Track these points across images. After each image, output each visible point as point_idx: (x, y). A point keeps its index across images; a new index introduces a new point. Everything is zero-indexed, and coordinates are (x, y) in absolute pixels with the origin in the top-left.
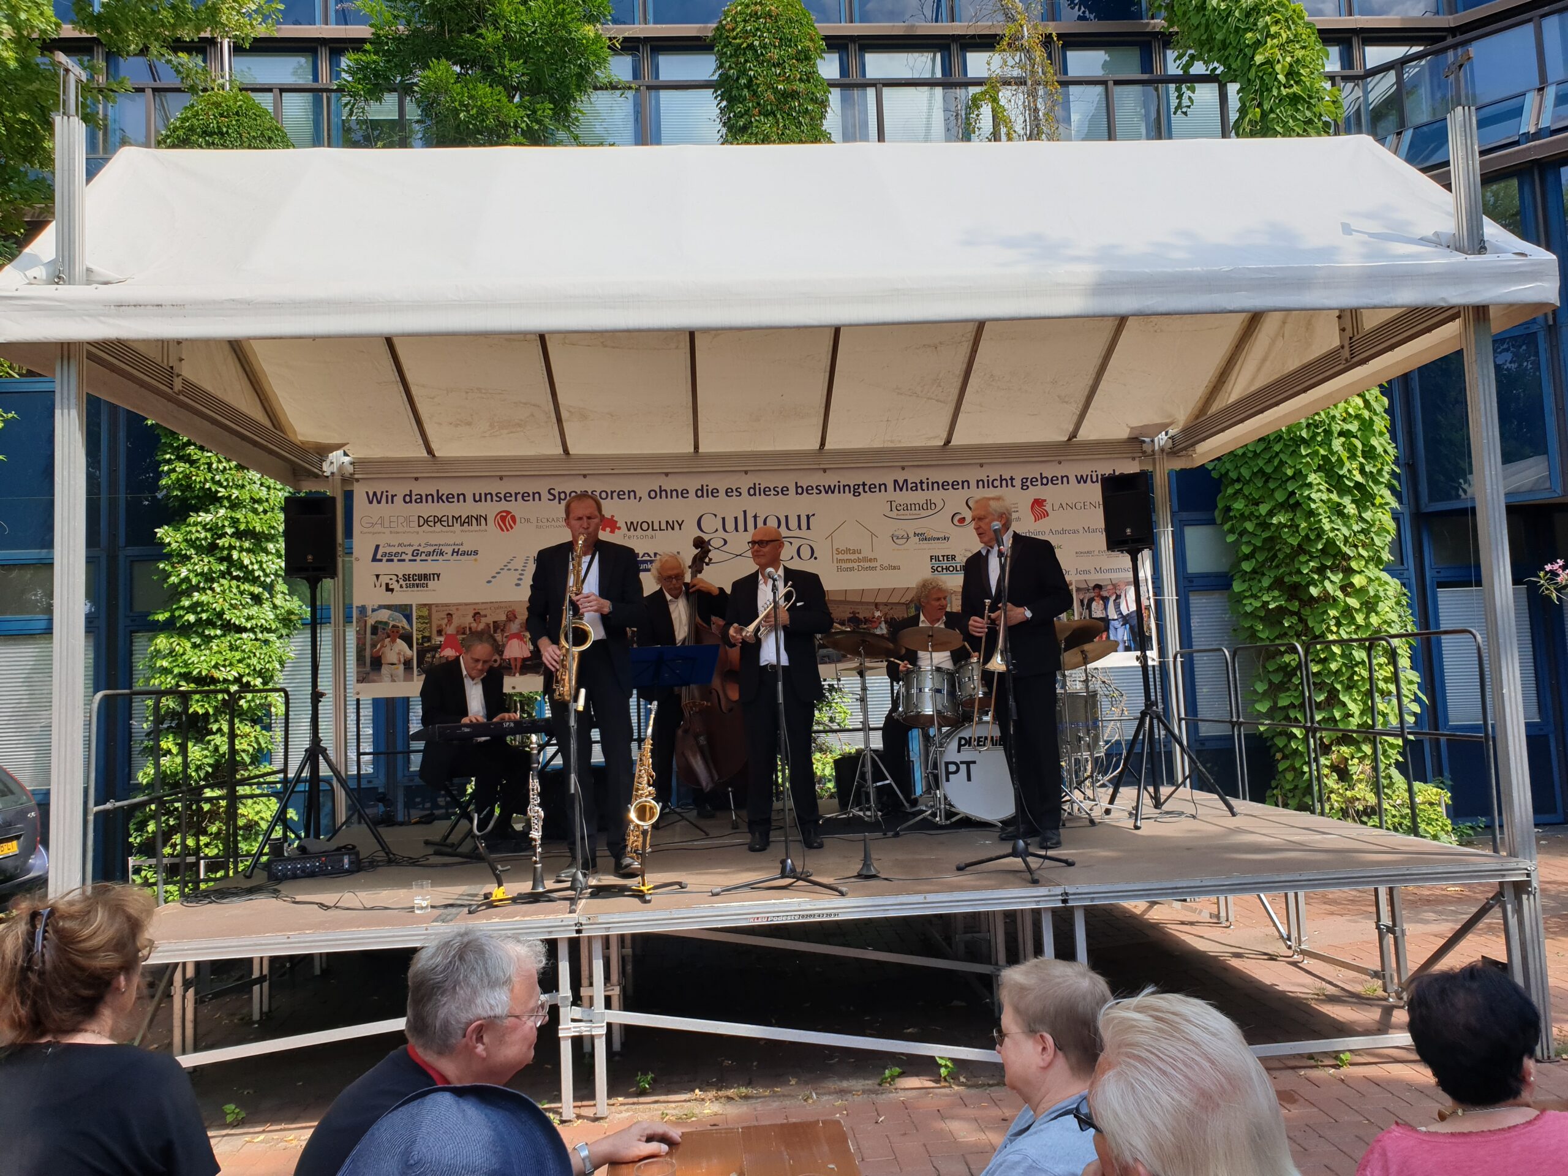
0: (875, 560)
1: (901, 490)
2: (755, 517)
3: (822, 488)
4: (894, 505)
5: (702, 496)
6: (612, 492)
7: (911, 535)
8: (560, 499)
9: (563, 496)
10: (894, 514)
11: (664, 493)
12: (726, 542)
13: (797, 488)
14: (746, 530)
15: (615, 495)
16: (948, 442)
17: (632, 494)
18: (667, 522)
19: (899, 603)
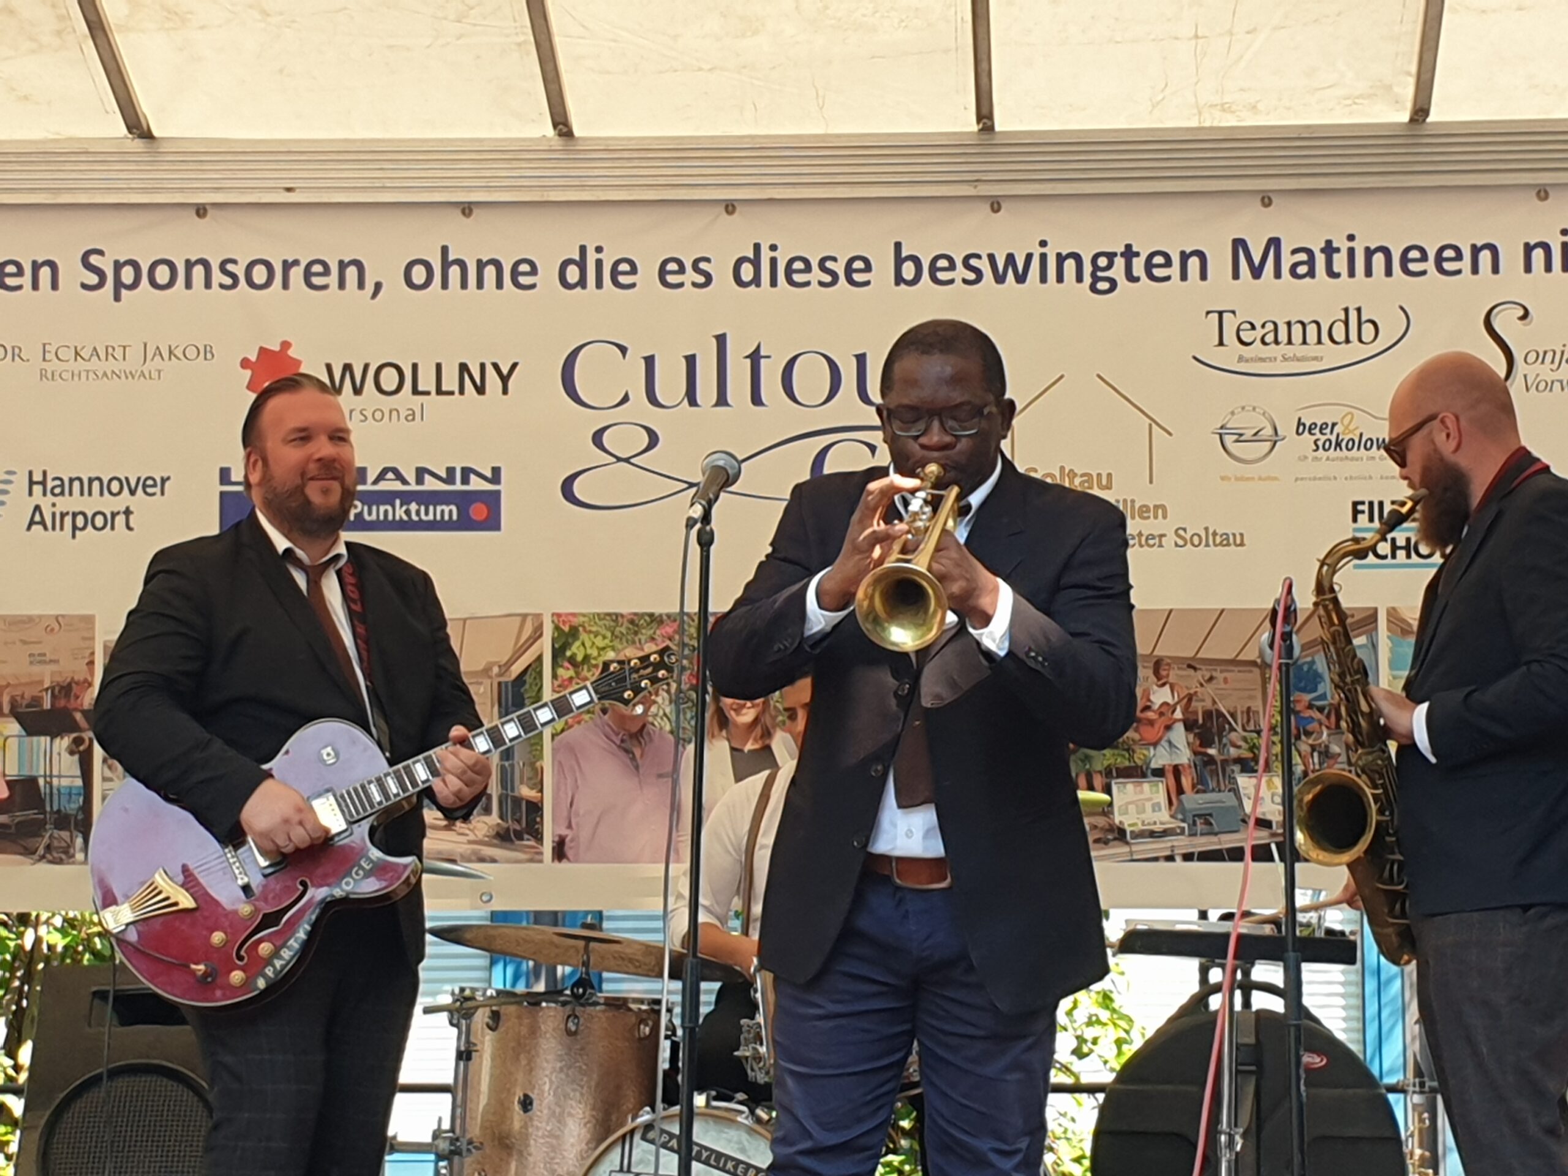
0: (1161, 510)
1: (1257, 273)
2: (755, 357)
3: (984, 265)
4: (1230, 324)
5: (582, 283)
6: (287, 266)
7: (1287, 429)
8: (118, 285)
9: (127, 275)
10: (1230, 355)
11: (455, 271)
12: (653, 439)
13: (899, 261)
14: (722, 400)
15: (296, 274)
16: (1420, 112)
17: (352, 272)
18: (464, 368)
19: (1234, 662)
